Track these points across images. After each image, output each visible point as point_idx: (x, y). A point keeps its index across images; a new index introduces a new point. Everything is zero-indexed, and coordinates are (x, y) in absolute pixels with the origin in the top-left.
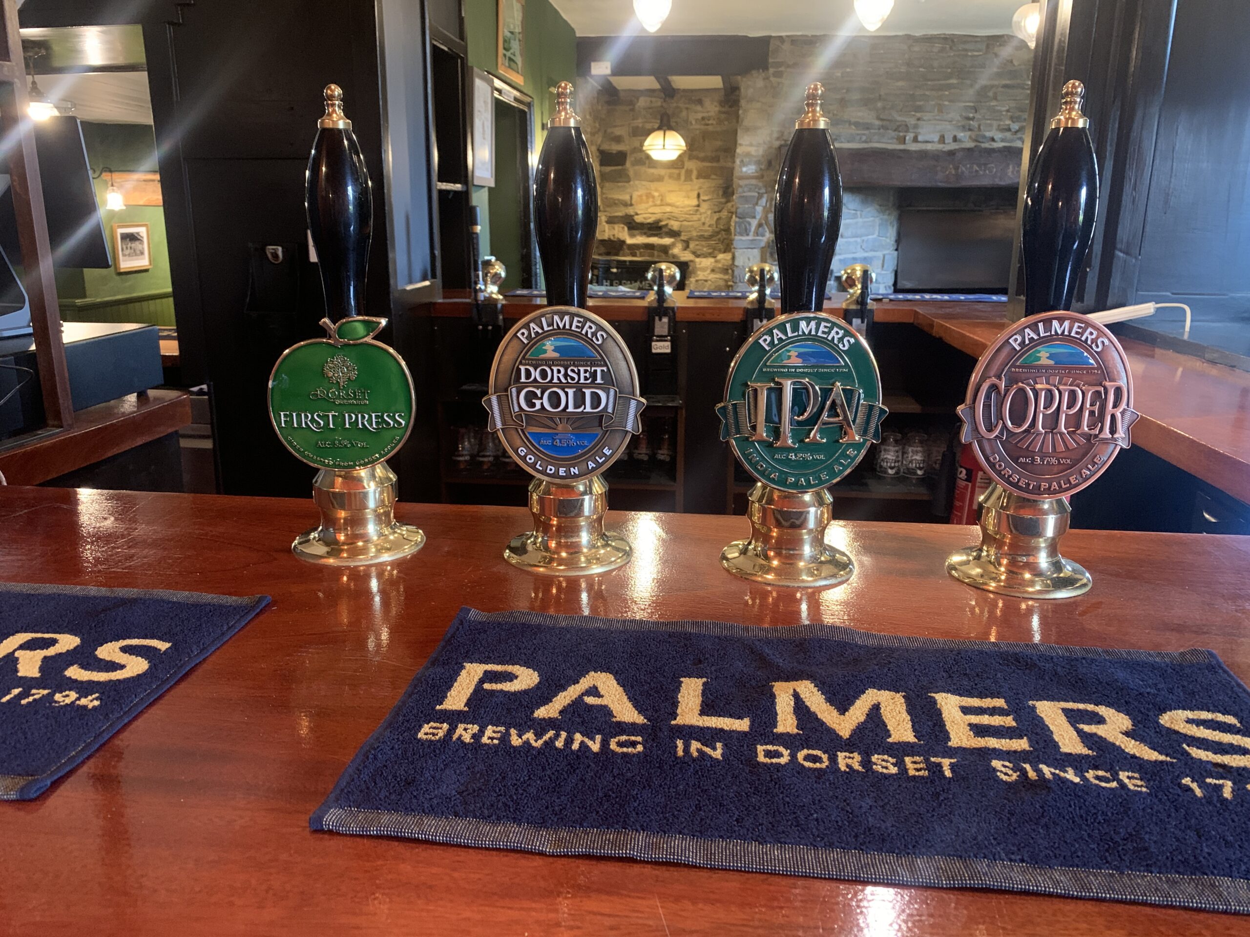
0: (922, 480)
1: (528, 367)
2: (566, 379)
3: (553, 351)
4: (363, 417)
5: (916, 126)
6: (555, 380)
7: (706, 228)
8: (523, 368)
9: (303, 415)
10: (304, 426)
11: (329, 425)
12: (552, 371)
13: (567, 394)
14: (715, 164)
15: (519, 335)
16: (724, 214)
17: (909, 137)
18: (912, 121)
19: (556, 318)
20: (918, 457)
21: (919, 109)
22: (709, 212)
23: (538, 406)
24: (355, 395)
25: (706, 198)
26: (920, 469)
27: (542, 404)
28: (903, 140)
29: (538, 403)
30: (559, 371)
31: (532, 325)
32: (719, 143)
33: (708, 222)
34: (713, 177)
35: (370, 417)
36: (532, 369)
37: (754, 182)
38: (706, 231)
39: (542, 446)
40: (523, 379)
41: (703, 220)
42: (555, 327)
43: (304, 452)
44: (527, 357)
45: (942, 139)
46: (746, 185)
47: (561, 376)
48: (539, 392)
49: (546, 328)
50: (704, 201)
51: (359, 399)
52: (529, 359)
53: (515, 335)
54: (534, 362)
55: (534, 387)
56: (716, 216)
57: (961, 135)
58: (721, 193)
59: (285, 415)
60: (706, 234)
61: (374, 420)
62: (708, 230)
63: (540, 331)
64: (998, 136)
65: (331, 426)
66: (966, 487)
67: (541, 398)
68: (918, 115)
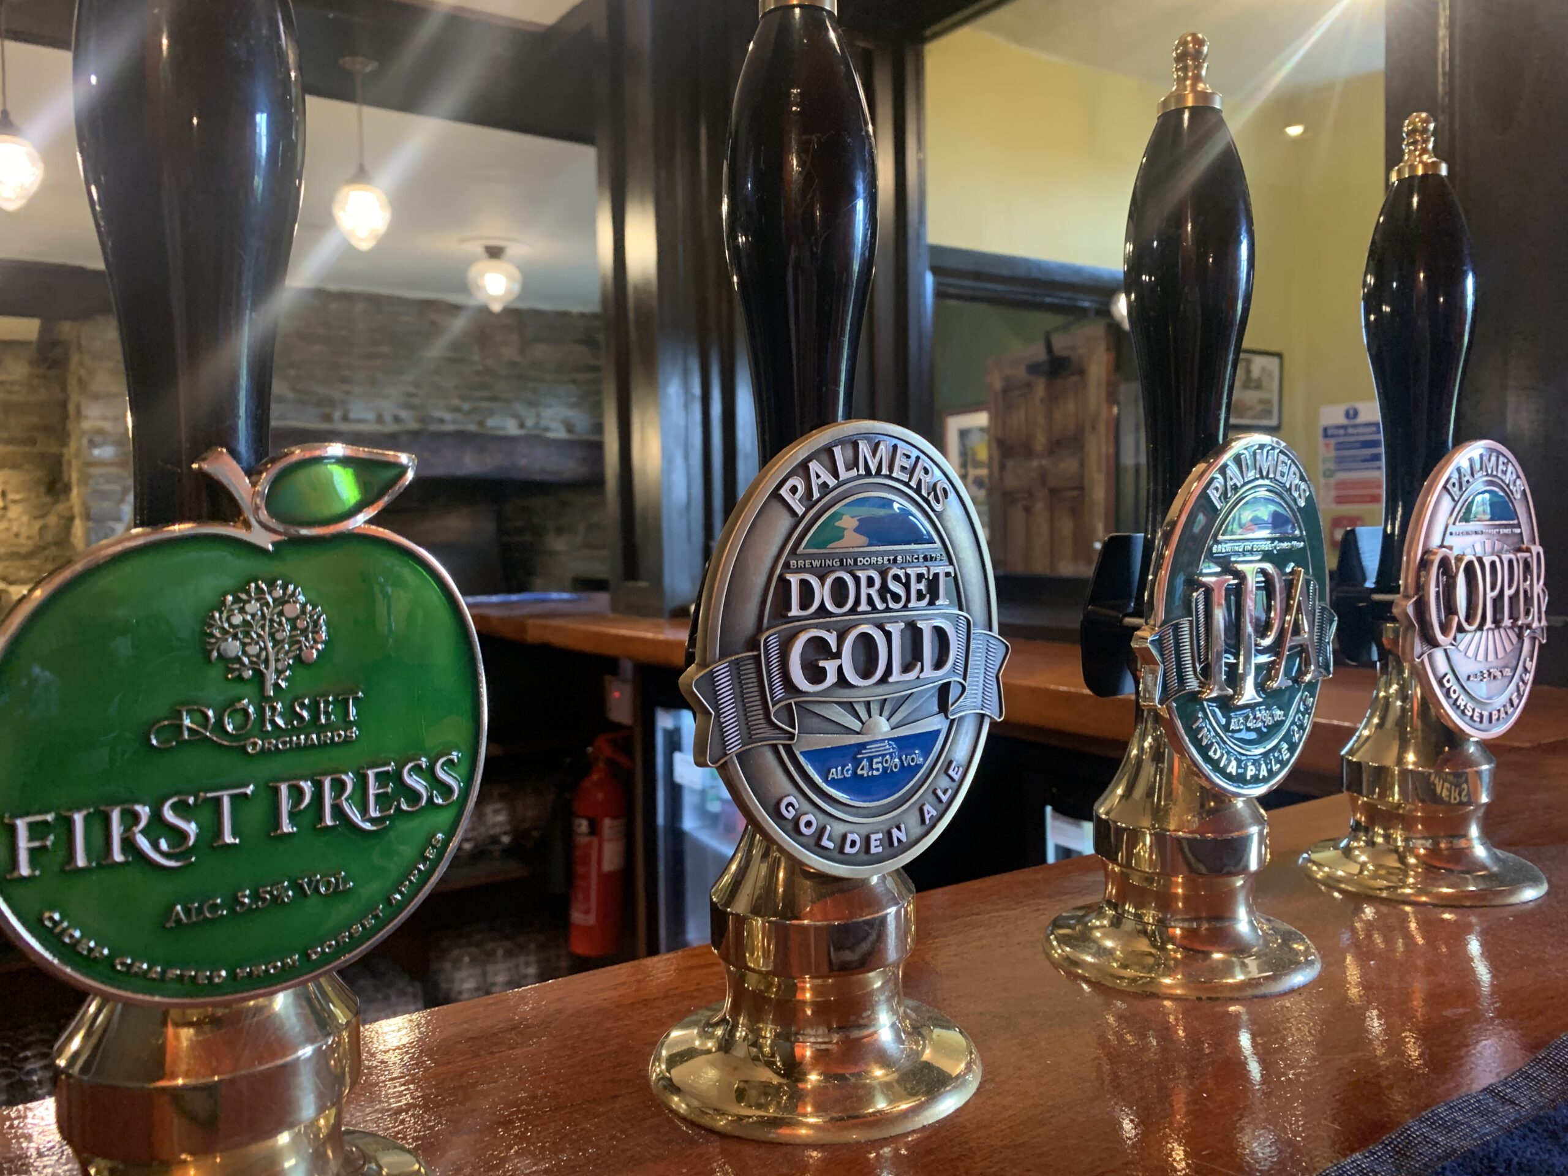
0: (508, 852)
1: (807, 576)
2: (884, 600)
3: (857, 530)
4: (339, 786)
5: (344, 402)
6: (864, 606)
7: (22, 540)
8: (794, 579)
9: (116, 816)
10: (118, 857)
11: (219, 833)
12: (857, 580)
13: (888, 635)
14: (27, 449)
15: (784, 492)
16: (52, 520)
17: (337, 415)
18: (337, 395)
19: (864, 448)
20: (501, 818)
21: (345, 380)
22: (25, 519)
23: (831, 678)
24: (315, 716)
25: (17, 497)
26: (505, 833)
27: (840, 668)
28: (328, 418)
29: (830, 667)
30: (871, 582)
31: (814, 466)
32: (33, 419)
33: (24, 531)
34: (27, 466)
35: (362, 780)
36: (814, 581)
37: (113, 470)
38: (22, 545)
39: (833, 783)
40: (795, 611)
41: (15, 529)
42: (862, 471)
43: (110, 959)
44: (800, 550)
45: (380, 419)
46: (101, 475)
47: (873, 592)
48: (832, 639)
49: (843, 474)
50: (14, 502)
51: (328, 726)
52: (805, 556)
53: (776, 495)
54: (816, 563)
55: (817, 626)
56: (37, 525)
57: (403, 414)
58: (42, 489)
59: (36, 830)
60: (23, 550)
61: (373, 790)
62: (25, 545)
63: (832, 482)
64: (448, 416)
65: (229, 839)
66: (589, 845)
67: (838, 655)
68: (346, 387)
